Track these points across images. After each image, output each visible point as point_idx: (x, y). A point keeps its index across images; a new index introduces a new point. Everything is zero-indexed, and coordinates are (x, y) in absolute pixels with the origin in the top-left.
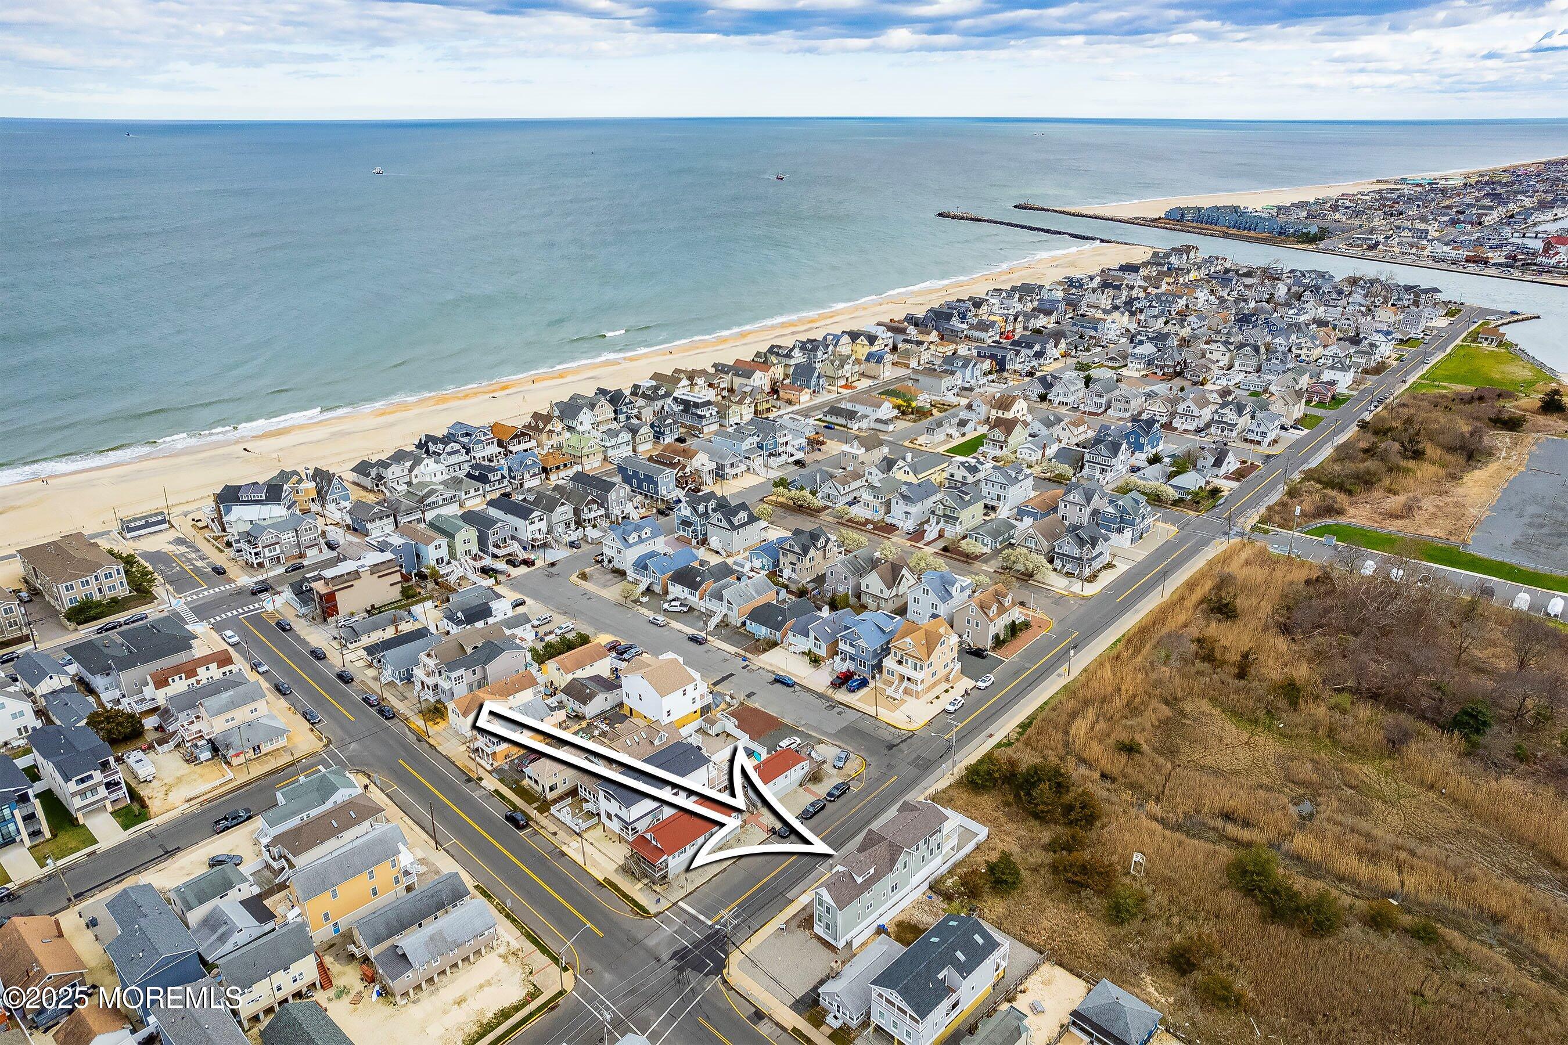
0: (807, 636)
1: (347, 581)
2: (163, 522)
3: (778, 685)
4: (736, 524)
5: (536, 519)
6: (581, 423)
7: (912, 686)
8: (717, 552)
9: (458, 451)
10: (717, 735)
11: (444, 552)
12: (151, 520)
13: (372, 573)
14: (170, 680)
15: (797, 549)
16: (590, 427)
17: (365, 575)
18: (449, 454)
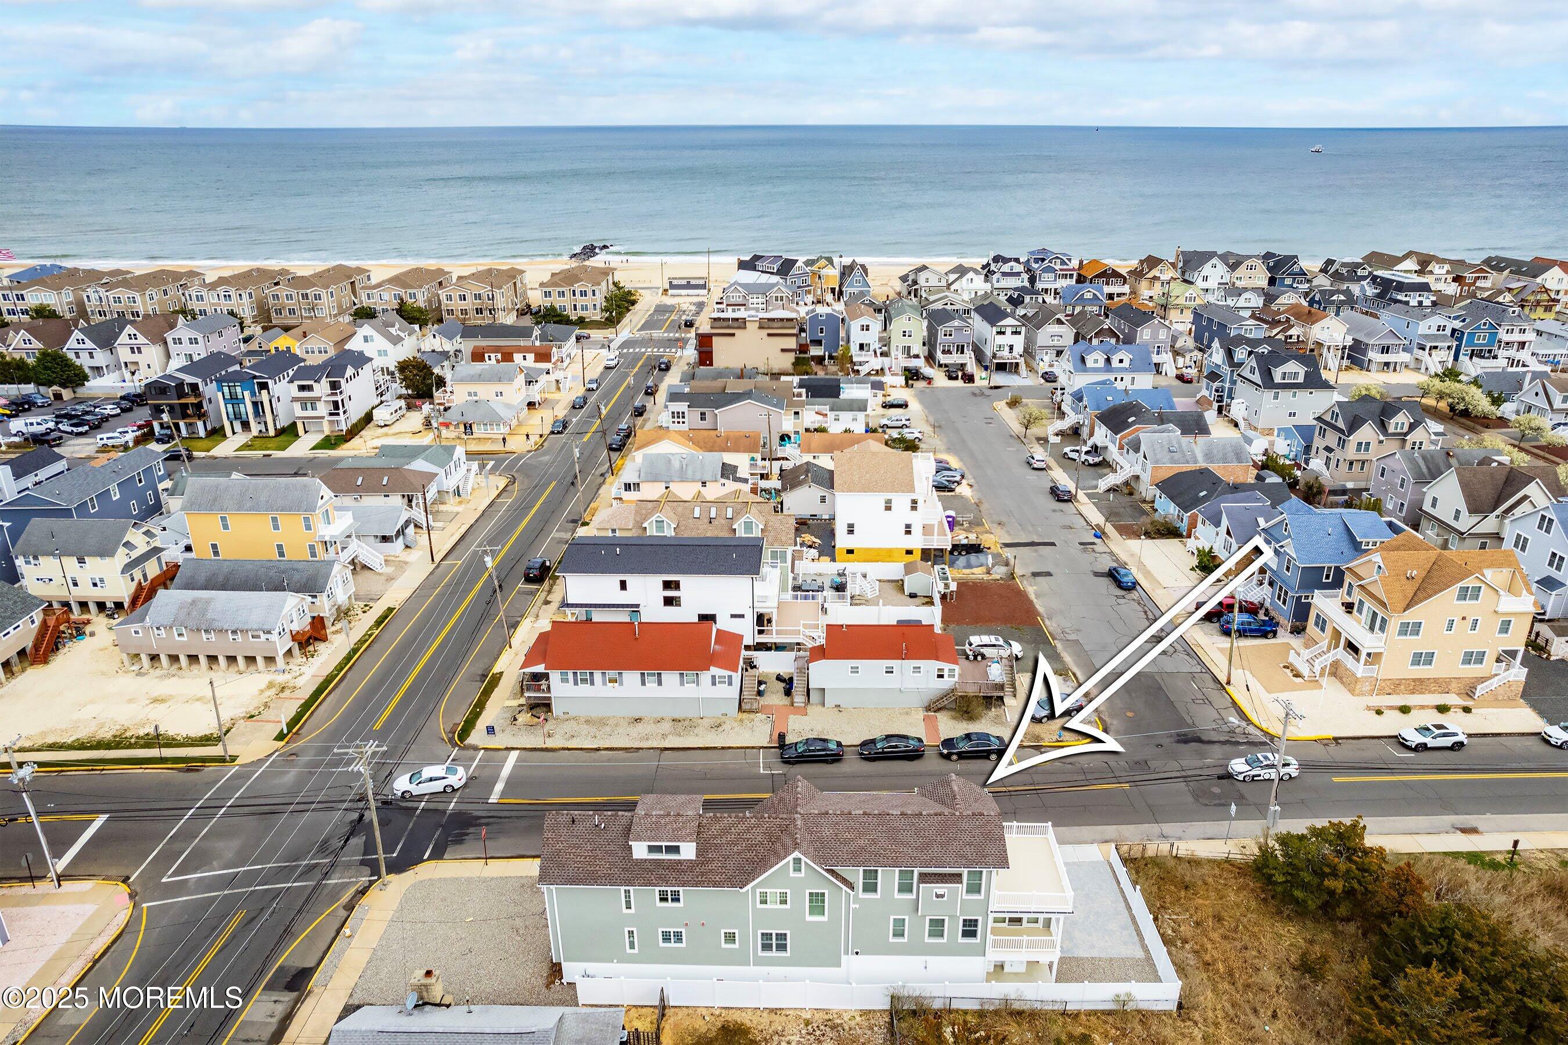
0: (1217, 524)
1: (729, 327)
2: (703, 287)
3: (1106, 581)
4: (1278, 379)
5: (1009, 330)
6: (1205, 279)
7: (1348, 659)
8: (1236, 425)
9: (1018, 274)
10: (913, 596)
11: (872, 337)
12: (693, 282)
13: (761, 328)
14: (486, 355)
15: (1341, 424)
16: (1216, 286)
17: (753, 327)
18: (1004, 274)
